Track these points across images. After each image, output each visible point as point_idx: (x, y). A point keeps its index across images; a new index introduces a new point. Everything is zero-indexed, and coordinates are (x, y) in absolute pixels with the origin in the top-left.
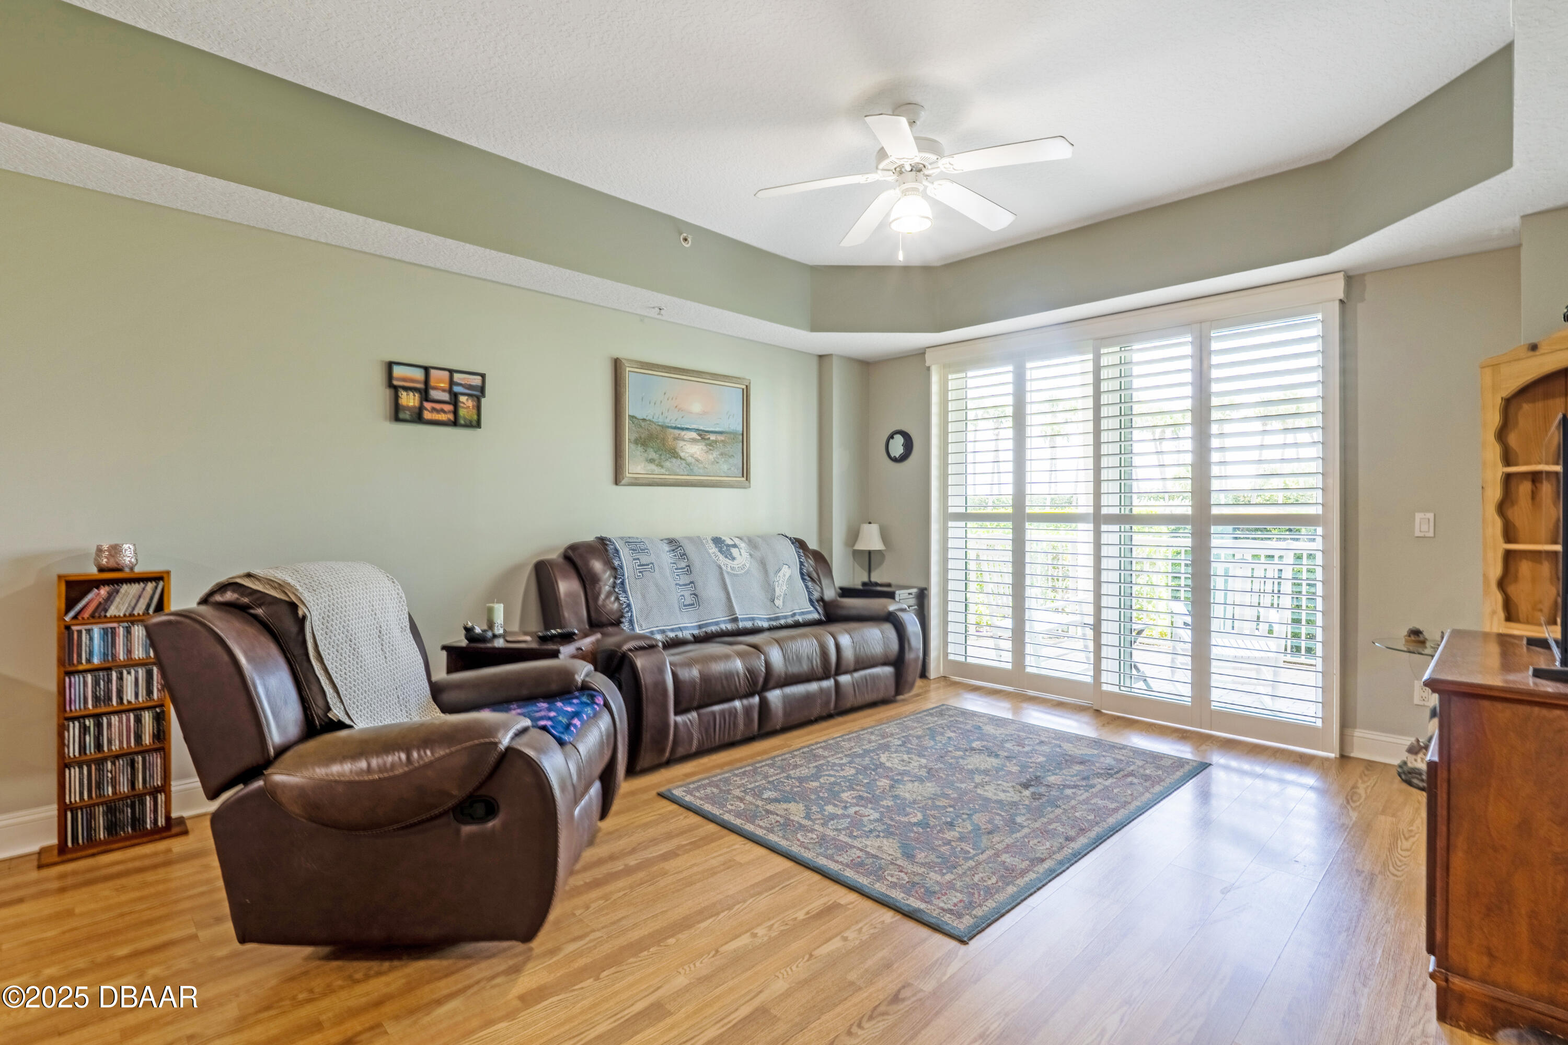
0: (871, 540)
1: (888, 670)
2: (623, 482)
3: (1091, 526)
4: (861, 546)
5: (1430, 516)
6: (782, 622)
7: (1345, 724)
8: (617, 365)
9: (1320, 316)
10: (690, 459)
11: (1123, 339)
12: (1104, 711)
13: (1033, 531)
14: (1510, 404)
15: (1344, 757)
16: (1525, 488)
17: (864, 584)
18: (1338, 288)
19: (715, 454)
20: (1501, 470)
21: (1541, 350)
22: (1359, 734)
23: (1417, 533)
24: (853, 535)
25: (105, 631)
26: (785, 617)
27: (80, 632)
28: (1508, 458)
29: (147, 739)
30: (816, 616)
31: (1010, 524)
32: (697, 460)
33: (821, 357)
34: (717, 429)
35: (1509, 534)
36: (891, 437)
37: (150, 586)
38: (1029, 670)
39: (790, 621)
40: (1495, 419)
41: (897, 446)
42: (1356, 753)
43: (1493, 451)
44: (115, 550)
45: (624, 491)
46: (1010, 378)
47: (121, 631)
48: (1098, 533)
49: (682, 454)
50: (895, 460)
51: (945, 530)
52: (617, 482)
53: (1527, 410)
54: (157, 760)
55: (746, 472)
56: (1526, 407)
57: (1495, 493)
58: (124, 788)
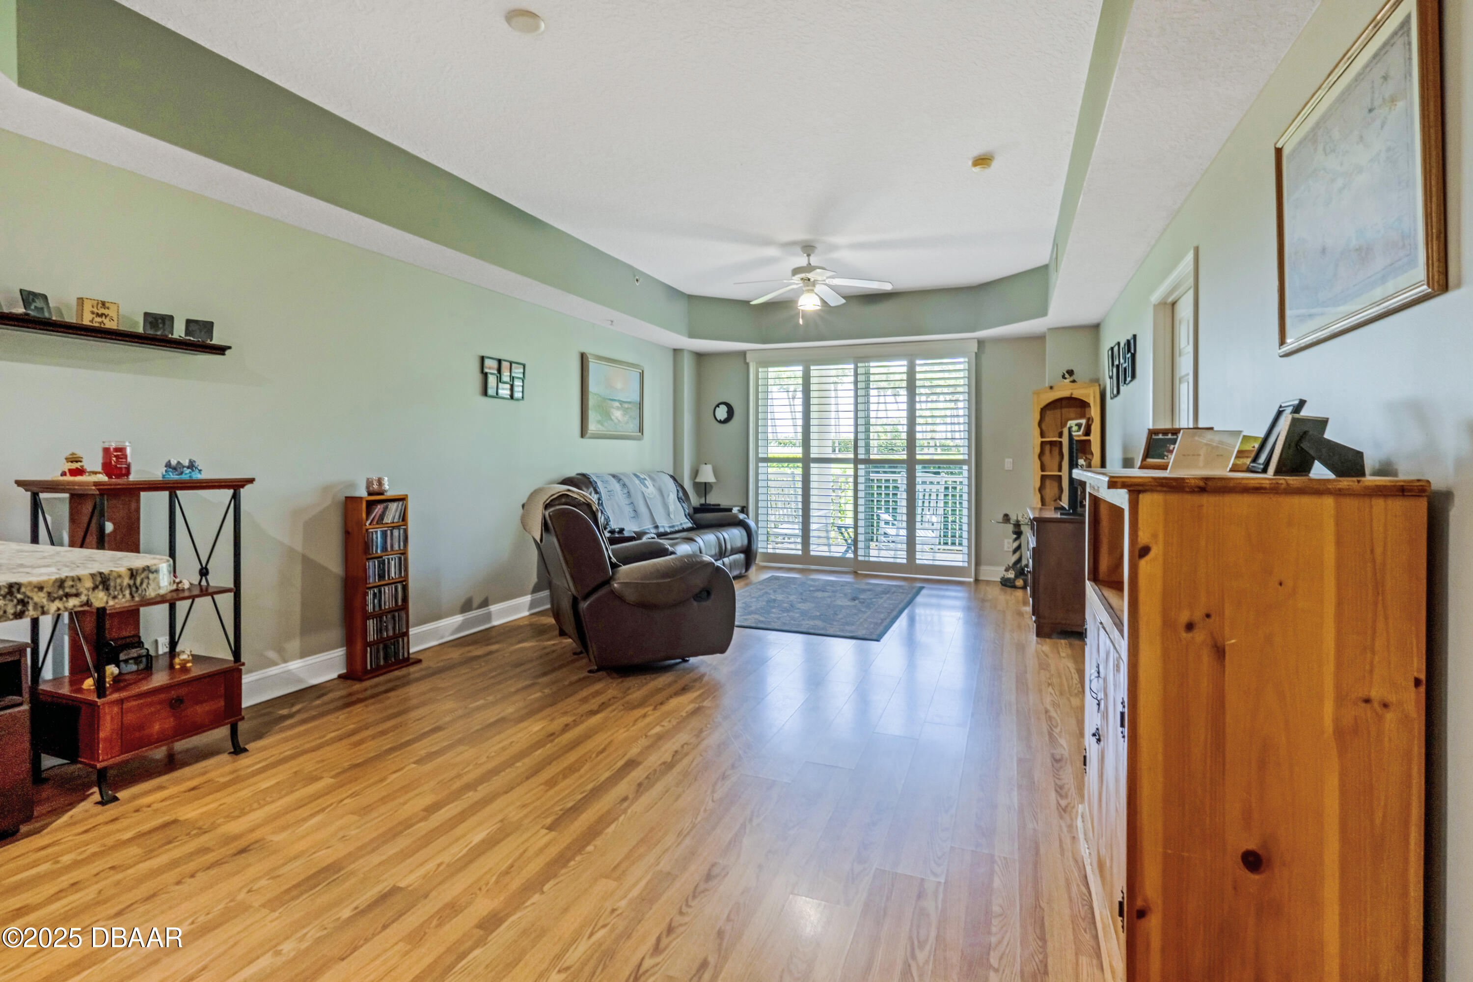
0: (707, 475)
1: (741, 556)
2: (588, 435)
3: (852, 466)
4: (701, 479)
5: (1011, 460)
6: (677, 528)
7: (978, 564)
8: (583, 357)
9: (967, 360)
10: (616, 421)
11: (866, 358)
12: (859, 572)
13: (815, 468)
14: (1044, 410)
15: (977, 580)
16: (1047, 448)
17: (702, 505)
18: (974, 347)
19: (627, 417)
20: (1040, 440)
21: (1055, 388)
22: (984, 568)
23: (1006, 469)
24: (695, 473)
25: (382, 531)
26: (677, 526)
27: (372, 533)
28: (1042, 435)
29: (400, 603)
30: (690, 525)
31: (800, 465)
32: (619, 421)
33: (675, 350)
34: (629, 400)
35: (1043, 468)
36: (718, 406)
37: (401, 503)
38: (812, 553)
39: (680, 528)
40: (1037, 417)
41: (722, 413)
42: (982, 578)
43: (1037, 432)
44: (380, 482)
45: (586, 441)
46: (800, 374)
47: (389, 532)
48: (856, 470)
49: (613, 417)
50: (720, 422)
51: (757, 468)
52: (583, 435)
53: (1049, 414)
54: (403, 614)
55: (641, 430)
56: (1048, 412)
57: (1038, 450)
58: (391, 633)
